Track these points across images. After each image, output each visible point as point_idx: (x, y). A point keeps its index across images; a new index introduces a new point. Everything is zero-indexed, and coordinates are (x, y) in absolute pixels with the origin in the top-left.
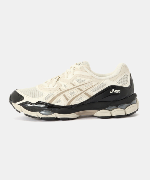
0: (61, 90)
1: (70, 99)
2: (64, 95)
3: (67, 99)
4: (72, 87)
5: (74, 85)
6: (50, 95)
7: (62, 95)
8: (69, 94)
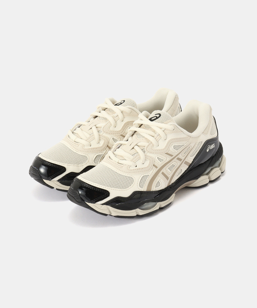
0: (156, 167)
1: (170, 176)
2: (163, 173)
3: (167, 178)
4: (169, 158)
5: (171, 156)
6: (144, 178)
7: (160, 174)
8: (168, 170)
